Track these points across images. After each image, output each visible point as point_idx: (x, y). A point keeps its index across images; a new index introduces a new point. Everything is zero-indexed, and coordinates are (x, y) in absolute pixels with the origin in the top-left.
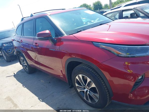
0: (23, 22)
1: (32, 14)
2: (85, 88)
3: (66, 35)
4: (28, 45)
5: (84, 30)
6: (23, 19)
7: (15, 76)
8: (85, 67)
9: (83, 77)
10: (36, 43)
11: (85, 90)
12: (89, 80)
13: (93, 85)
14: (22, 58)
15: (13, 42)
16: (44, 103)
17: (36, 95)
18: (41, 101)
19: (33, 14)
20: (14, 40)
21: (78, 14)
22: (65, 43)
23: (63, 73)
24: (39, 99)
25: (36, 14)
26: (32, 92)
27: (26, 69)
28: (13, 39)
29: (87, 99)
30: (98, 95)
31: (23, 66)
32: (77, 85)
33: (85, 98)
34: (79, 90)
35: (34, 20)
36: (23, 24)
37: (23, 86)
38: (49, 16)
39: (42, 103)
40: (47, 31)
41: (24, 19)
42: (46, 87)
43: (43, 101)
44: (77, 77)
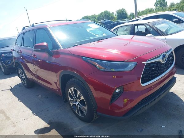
0: (24, 31)
1: (33, 24)
2: (76, 102)
3: (62, 48)
4: (29, 57)
5: (80, 45)
6: (24, 28)
7: (12, 90)
8: (76, 80)
9: (74, 90)
10: (34, 55)
11: (77, 104)
12: (79, 93)
13: (82, 98)
14: (20, 70)
15: (13, 52)
16: (37, 116)
17: (30, 109)
18: (34, 115)
19: (35, 25)
20: (13, 50)
21: (80, 27)
22: (62, 56)
23: (58, 87)
24: (33, 113)
25: (37, 24)
26: (27, 107)
27: (24, 83)
28: (12, 48)
29: (78, 113)
30: (86, 108)
31: (21, 79)
32: (70, 99)
33: (76, 112)
34: (72, 104)
35: (34, 30)
36: (24, 34)
37: (19, 100)
38: (49, 28)
39: (35, 116)
40: (45, 44)
41: (26, 28)
42: (43, 102)
43: (36, 115)
44: (70, 91)
